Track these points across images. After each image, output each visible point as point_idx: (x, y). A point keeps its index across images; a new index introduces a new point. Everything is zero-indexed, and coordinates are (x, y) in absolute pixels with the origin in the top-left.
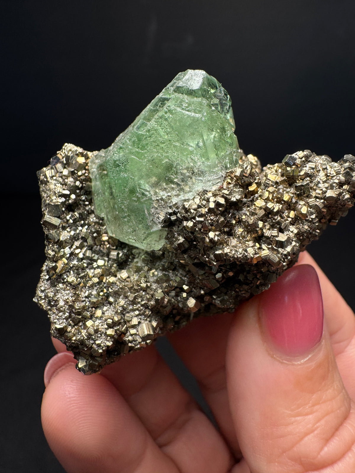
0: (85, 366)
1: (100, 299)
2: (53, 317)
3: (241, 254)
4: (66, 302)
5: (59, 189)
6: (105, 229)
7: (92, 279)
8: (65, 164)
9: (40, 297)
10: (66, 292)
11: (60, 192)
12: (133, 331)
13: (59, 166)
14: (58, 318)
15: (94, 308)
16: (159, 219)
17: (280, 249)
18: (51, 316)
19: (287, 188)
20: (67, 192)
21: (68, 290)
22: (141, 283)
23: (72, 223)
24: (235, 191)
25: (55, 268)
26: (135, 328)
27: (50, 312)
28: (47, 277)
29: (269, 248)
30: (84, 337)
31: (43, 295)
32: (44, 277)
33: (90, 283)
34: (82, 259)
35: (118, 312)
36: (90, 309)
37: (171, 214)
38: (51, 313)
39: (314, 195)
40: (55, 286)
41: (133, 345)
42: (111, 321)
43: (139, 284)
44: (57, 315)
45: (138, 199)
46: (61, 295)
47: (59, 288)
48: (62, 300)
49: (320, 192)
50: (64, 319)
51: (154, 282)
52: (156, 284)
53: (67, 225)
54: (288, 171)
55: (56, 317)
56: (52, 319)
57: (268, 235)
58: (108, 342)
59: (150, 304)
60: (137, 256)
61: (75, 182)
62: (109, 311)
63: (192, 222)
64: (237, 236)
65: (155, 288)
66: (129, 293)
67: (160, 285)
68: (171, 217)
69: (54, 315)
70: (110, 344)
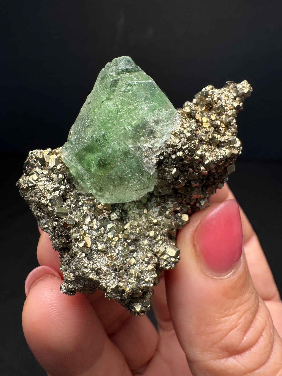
0: (142, 307)
1: (127, 251)
2: (104, 283)
3: (221, 156)
4: (107, 266)
5: (49, 186)
6: (97, 201)
7: (113, 240)
8: (41, 166)
9: (88, 273)
10: (102, 259)
11: (52, 188)
12: (165, 257)
13: (37, 169)
14: (109, 281)
15: (127, 259)
16: (153, 163)
17: (234, 145)
18: (103, 283)
19: (208, 113)
20: (57, 186)
21: (102, 257)
22: (152, 220)
23: (74, 207)
24: (191, 122)
25: (86, 245)
26: (165, 254)
27: (100, 281)
28: (84, 255)
29: (227, 148)
30: (135, 283)
31: (89, 269)
32: (81, 256)
33: (114, 243)
34: (98, 229)
35: (148, 250)
36: (125, 261)
37: (159, 156)
38: (102, 281)
39: (228, 109)
40: (93, 258)
41: (170, 267)
42: (148, 258)
43: (151, 222)
44: (106, 279)
45: (133, 155)
46: (100, 263)
47: (96, 259)
48: (103, 266)
49: (230, 105)
50: (112, 280)
51: (157, 216)
52: (160, 217)
53: (72, 210)
54: (207, 101)
55: (106, 282)
56: (104, 286)
57: (224, 140)
58: (153, 275)
59: (165, 232)
60: (129, 209)
61: (58, 176)
62: (139, 254)
63: (180, 152)
64: (207, 149)
65: (161, 220)
66: (147, 233)
67: (163, 215)
68: (160, 158)
69: (104, 281)
70: (155, 275)
